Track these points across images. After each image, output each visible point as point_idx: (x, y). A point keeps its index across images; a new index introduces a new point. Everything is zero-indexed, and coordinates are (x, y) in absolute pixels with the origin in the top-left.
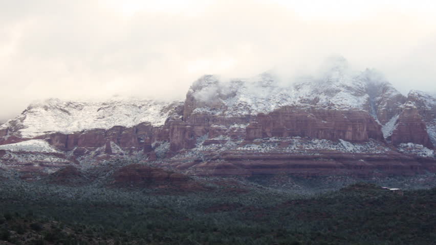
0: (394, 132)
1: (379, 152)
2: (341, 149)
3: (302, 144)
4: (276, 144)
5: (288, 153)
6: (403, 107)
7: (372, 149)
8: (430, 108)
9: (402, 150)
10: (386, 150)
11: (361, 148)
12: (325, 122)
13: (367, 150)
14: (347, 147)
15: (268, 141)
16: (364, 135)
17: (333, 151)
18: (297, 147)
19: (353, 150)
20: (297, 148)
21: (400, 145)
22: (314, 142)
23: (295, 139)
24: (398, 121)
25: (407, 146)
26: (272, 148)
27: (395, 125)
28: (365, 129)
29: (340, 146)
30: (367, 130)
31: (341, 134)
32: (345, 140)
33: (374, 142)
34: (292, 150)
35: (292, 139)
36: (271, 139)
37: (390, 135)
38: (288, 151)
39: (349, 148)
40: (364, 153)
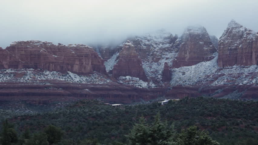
0: (115, 66)
1: (102, 83)
2: (69, 80)
3: (34, 75)
4: (12, 75)
5: (22, 83)
6: (122, 46)
7: (96, 80)
8: (145, 47)
9: (121, 82)
10: (108, 81)
11: (86, 79)
12: (56, 56)
13: (91, 81)
14: (74, 78)
15: (5, 72)
16: (89, 68)
17: (62, 81)
18: (31, 77)
19: (80, 81)
20: (30, 79)
21: (120, 78)
22: (46, 74)
23: (29, 70)
24: (118, 58)
25: (126, 79)
26: (9, 78)
27: (116, 60)
28: (90, 63)
29: (68, 78)
30: (92, 64)
31: (70, 67)
32: (72, 72)
33: (97, 74)
34: (26, 80)
35: (26, 70)
36: (7, 71)
37: (111, 69)
38: (22, 81)
39: (76, 79)
40: (88, 83)
